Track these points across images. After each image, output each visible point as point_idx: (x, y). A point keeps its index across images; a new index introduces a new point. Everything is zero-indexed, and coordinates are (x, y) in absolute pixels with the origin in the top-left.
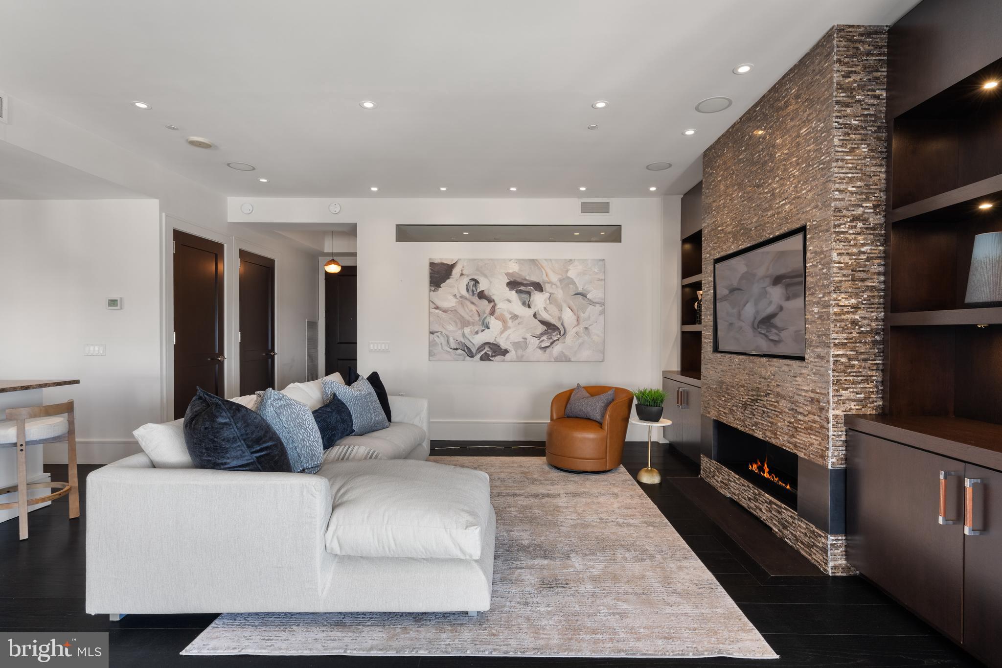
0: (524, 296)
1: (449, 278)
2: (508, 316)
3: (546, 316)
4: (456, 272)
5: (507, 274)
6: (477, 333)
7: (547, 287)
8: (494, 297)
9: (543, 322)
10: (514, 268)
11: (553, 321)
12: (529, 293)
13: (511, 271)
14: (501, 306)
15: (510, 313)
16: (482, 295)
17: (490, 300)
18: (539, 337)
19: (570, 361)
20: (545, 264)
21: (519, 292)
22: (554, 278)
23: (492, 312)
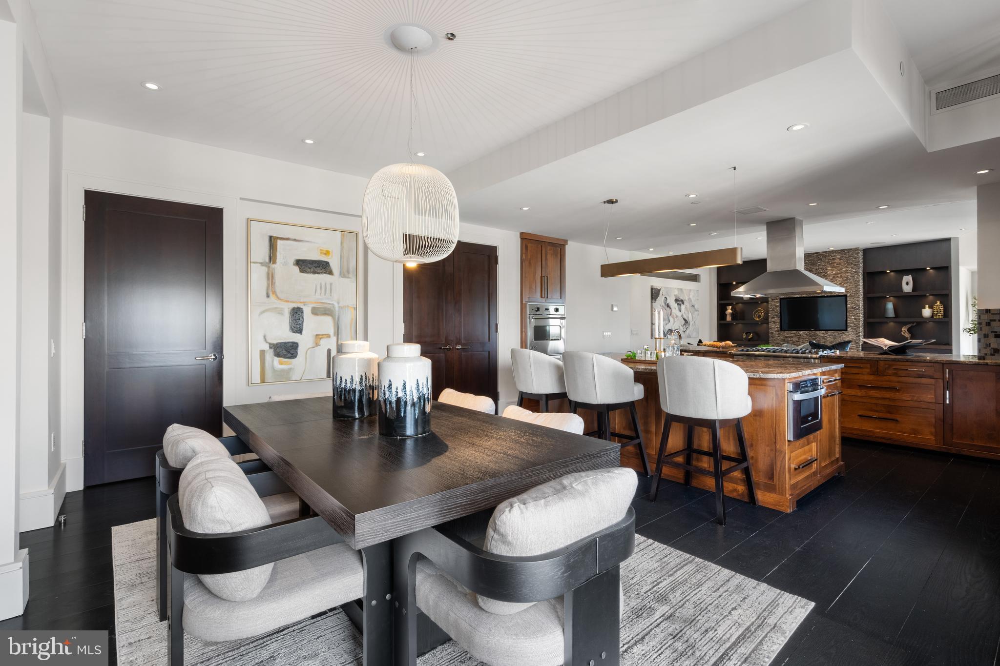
0: (679, 306)
1: (658, 296)
2: (675, 316)
3: (685, 317)
4: (661, 293)
5: (675, 295)
6: (666, 324)
7: (685, 302)
8: (671, 307)
9: (684, 319)
10: (676, 293)
11: (686, 319)
12: (680, 305)
13: (676, 294)
14: (673, 311)
15: (676, 315)
16: (668, 306)
17: (670, 308)
18: (683, 326)
19: (690, 337)
20: (684, 291)
21: (678, 304)
22: (687, 299)
23: (671, 315)
